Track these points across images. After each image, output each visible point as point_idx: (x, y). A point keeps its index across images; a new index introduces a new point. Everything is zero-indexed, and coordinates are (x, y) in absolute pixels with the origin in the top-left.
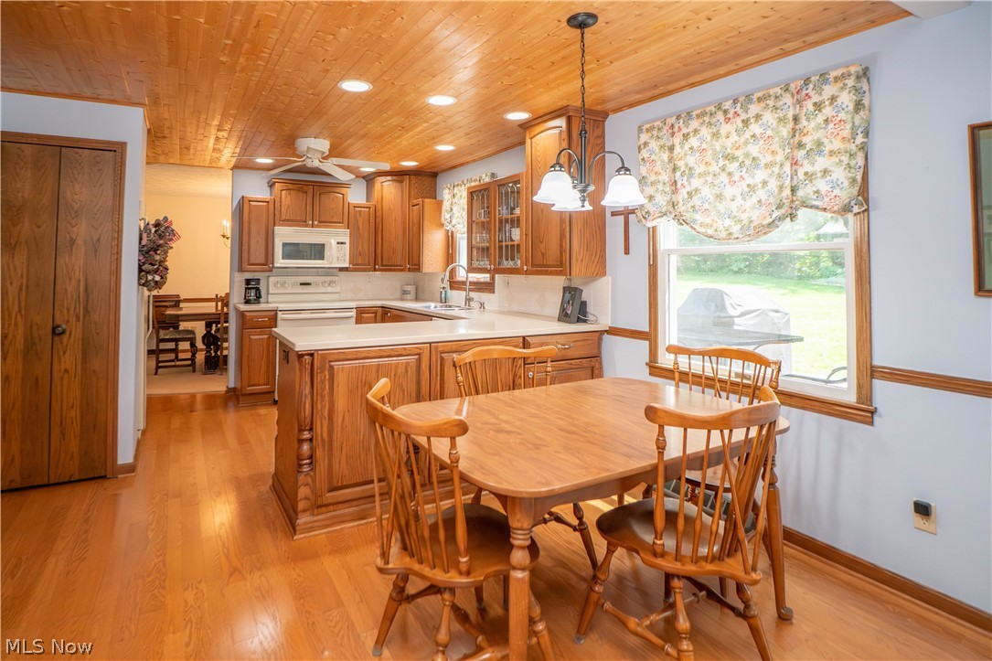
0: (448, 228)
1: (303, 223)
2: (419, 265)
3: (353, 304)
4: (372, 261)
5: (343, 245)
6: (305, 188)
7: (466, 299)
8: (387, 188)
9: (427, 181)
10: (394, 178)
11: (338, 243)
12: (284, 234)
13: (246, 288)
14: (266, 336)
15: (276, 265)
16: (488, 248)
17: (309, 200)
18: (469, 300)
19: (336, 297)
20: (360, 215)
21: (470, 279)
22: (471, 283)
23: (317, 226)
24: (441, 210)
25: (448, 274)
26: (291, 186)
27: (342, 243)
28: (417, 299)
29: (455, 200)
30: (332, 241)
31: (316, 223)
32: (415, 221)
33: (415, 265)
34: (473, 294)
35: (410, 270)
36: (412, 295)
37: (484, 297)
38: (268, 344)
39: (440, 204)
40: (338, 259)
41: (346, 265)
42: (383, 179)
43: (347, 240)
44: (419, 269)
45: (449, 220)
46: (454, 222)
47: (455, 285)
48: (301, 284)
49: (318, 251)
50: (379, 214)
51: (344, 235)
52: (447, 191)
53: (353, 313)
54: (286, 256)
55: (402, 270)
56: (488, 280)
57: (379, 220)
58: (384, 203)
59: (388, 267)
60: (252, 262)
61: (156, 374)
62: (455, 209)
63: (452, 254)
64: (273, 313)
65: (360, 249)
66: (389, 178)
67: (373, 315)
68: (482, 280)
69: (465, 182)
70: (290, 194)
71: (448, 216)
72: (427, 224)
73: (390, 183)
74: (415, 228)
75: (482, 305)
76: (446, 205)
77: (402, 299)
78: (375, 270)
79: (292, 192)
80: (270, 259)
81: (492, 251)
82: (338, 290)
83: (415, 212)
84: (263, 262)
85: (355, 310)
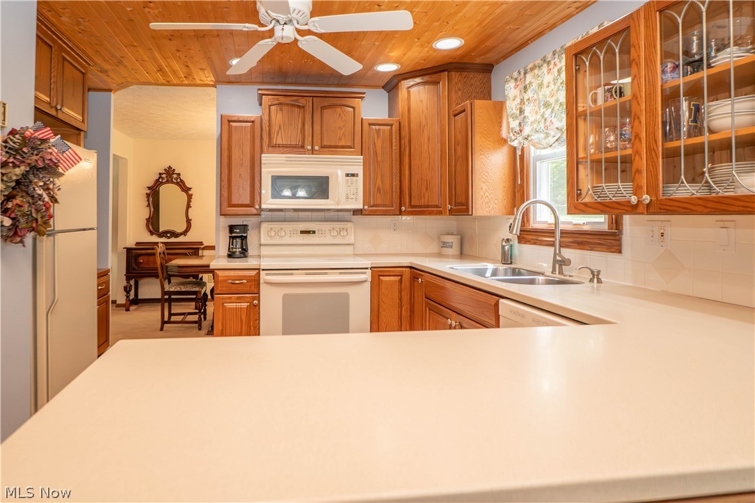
0: (515, 144)
1: (299, 148)
2: (467, 205)
3: (367, 263)
4: (396, 201)
5: (355, 178)
6: (302, 102)
7: (555, 261)
8: (417, 95)
9: (476, 78)
10: (426, 78)
11: (347, 175)
12: (274, 164)
13: (230, 237)
14: (245, 305)
15: (264, 206)
16: (626, 160)
17: (308, 117)
18: (560, 263)
19: (349, 250)
20: (378, 136)
21: (561, 227)
22: (564, 233)
23: (319, 153)
24: (501, 117)
25: (519, 217)
26: (282, 99)
27: (353, 175)
28: (462, 255)
29: (530, 94)
30: (339, 172)
31: (317, 148)
32: (459, 137)
33: (460, 204)
34: (567, 253)
35: (451, 212)
36: (454, 250)
37: (596, 259)
38: (248, 316)
39: (500, 108)
40: (347, 198)
41: (360, 206)
42: (411, 82)
43: (359, 170)
44: (467, 210)
45: (517, 129)
46: (527, 130)
47: (529, 235)
48: (302, 232)
49: (320, 186)
50: (405, 133)
51: (356, 163)
52: (512, 84)
53: (367, 276)
54: (276, 194)
55: (440, 213)
56: (605, 228)
57: (405, 141)
58: (412, 117)
59: (419, 210)
60: (235, 201)
61: (162, 329)
62: (528, 110)
63: (522, 186)
64: (253, 273)
65: (379, 182)
66: (418, 80)
67: (397, 278)
68: (586, 228)
69: (549, 57)
70: (281, 110)
71: (514, 124)
72: (478, 140)
73: (421, 88)
74: (459, 148)
75: (595, 276)
76: (511, 106)
77: (440, 255)
78: (401, 213)
79: (285, 108)
80: (257, 198)
81: (642, 163)
82: (352, 240)
83: (459, 124)
84: (247, 202)
85: (369, 271)
